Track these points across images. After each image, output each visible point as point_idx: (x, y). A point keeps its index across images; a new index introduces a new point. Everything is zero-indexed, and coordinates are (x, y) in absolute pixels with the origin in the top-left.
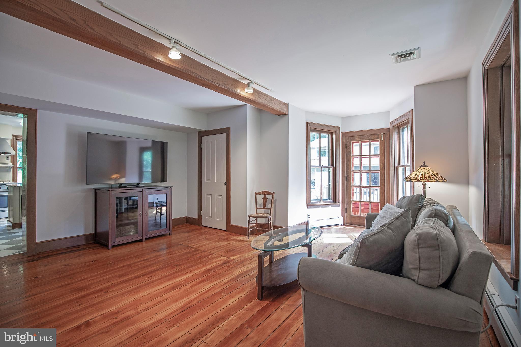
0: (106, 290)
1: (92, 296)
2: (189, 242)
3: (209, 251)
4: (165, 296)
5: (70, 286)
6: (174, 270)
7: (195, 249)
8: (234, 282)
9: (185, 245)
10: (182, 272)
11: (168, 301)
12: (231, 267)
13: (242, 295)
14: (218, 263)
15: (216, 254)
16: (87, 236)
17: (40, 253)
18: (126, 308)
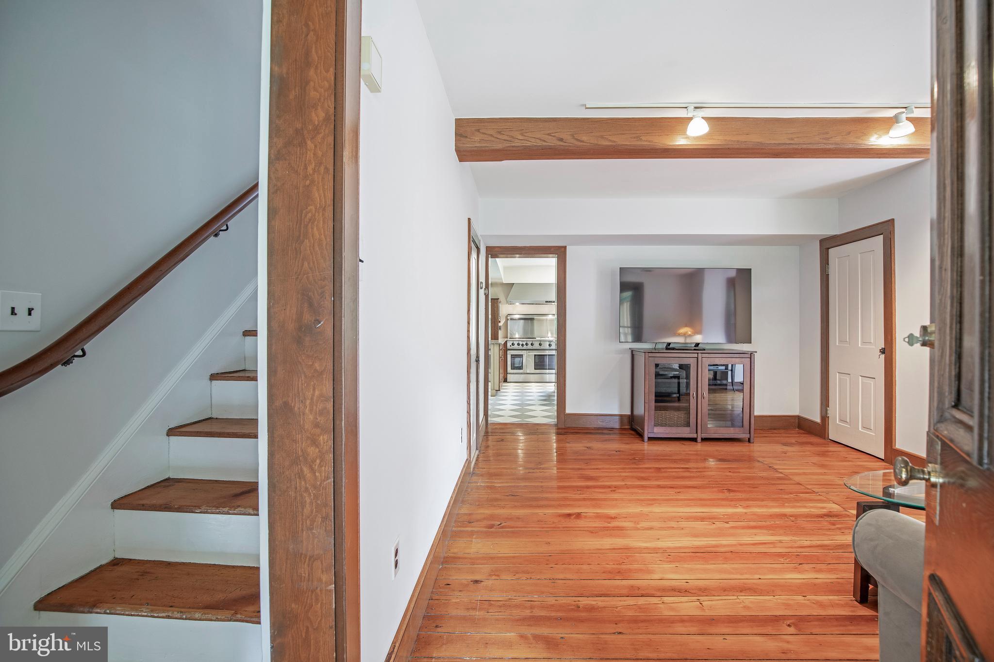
0: (614, 489)
1: (597, 490)
2: (778, 462)
3: (808, 487)
4: (684, 524)
5: (581, 471)
6: (721, 496)
7: (782, 475)
8: (823, 551)
9: (766, 464)
10: (733, 502)
11: (683, 531)
12: (838, 526)
13: (823, 577)
14: (812, 510)
15: (821, 495)
16: (621, 416)
17: (569, 428)
18: (626, 517)
